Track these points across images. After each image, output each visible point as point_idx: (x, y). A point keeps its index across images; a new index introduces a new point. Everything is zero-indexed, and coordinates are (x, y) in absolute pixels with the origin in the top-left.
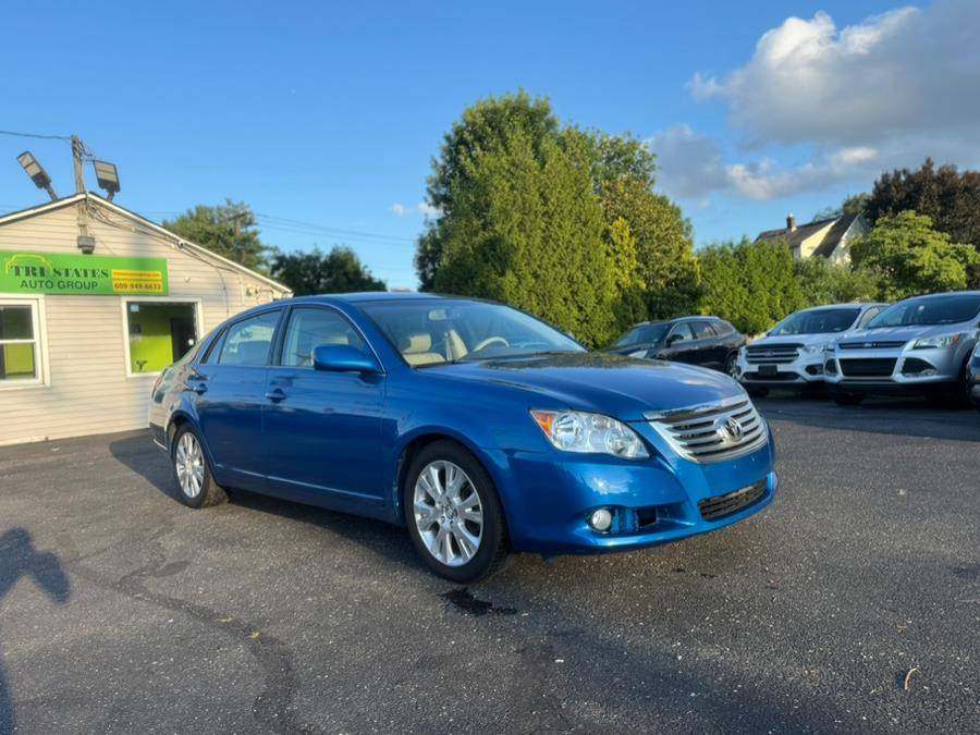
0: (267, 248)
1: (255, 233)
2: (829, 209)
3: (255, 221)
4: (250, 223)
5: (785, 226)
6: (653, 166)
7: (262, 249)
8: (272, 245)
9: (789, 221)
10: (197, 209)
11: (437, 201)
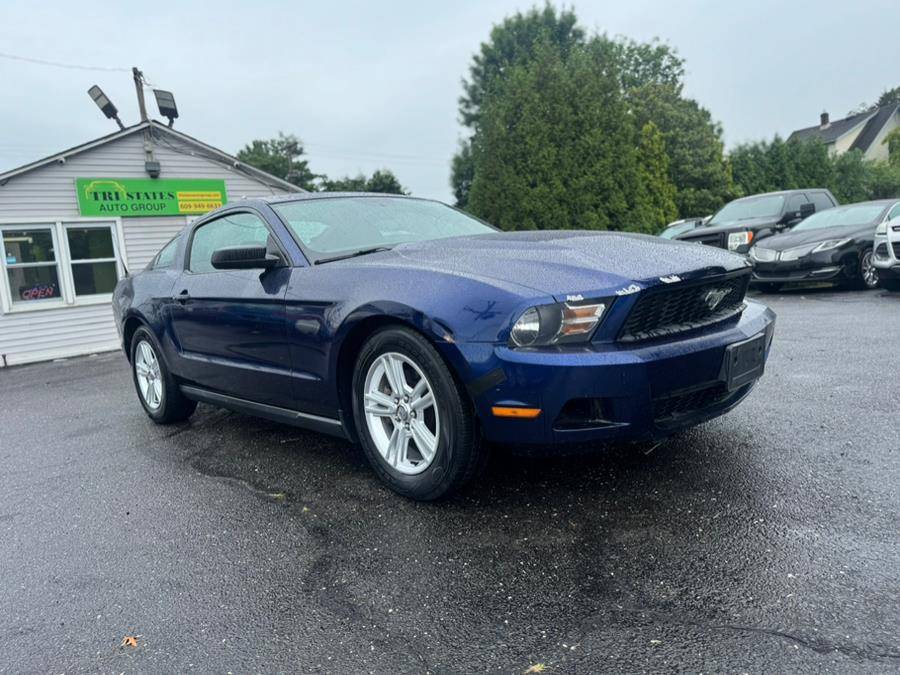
0: (316, 176)
1: (305, 163)
2: (863, 104)
3: (304, 151)
4: (300, 152)
5: (818, 122)
6: (682, 71)
7: (312, 177)
8: (320, 173)
9: (825, 117)
10: (255, 144)
11: (469, 120)
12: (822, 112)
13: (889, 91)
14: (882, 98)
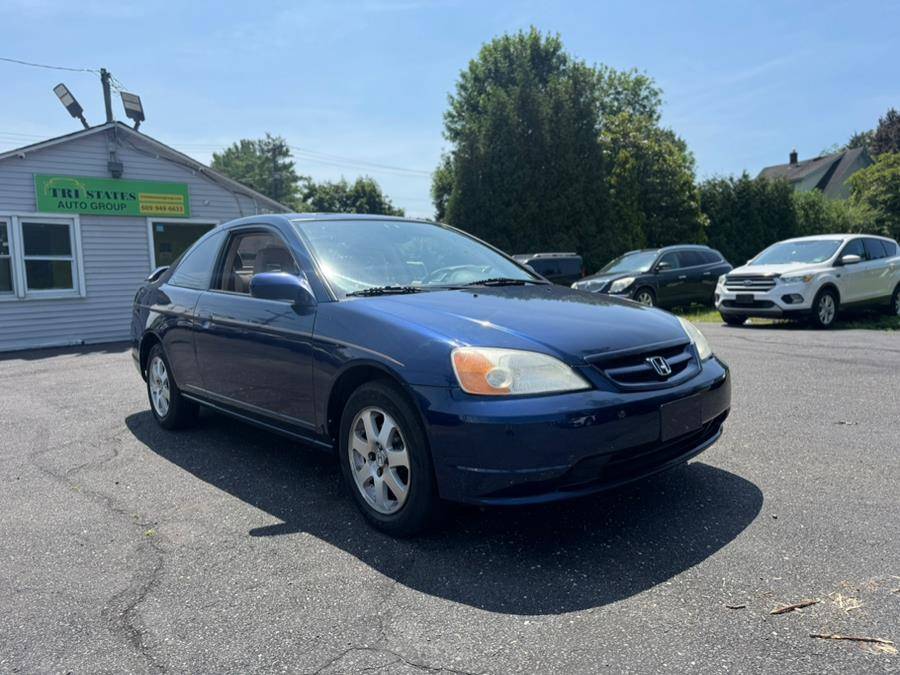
0: (301, 178)
1: (291, 164)
2: (836, 145)
3: (290, 153)
4: (286, 154)
5: (787, 161)
6: (660, 101)
7: (296, 179)
8: (306, 175)
9: (794, 157)
10: (242, 142)
11: (456, 135)
12: (792, 152)
13: (859, 134)
14: (852, 141)
